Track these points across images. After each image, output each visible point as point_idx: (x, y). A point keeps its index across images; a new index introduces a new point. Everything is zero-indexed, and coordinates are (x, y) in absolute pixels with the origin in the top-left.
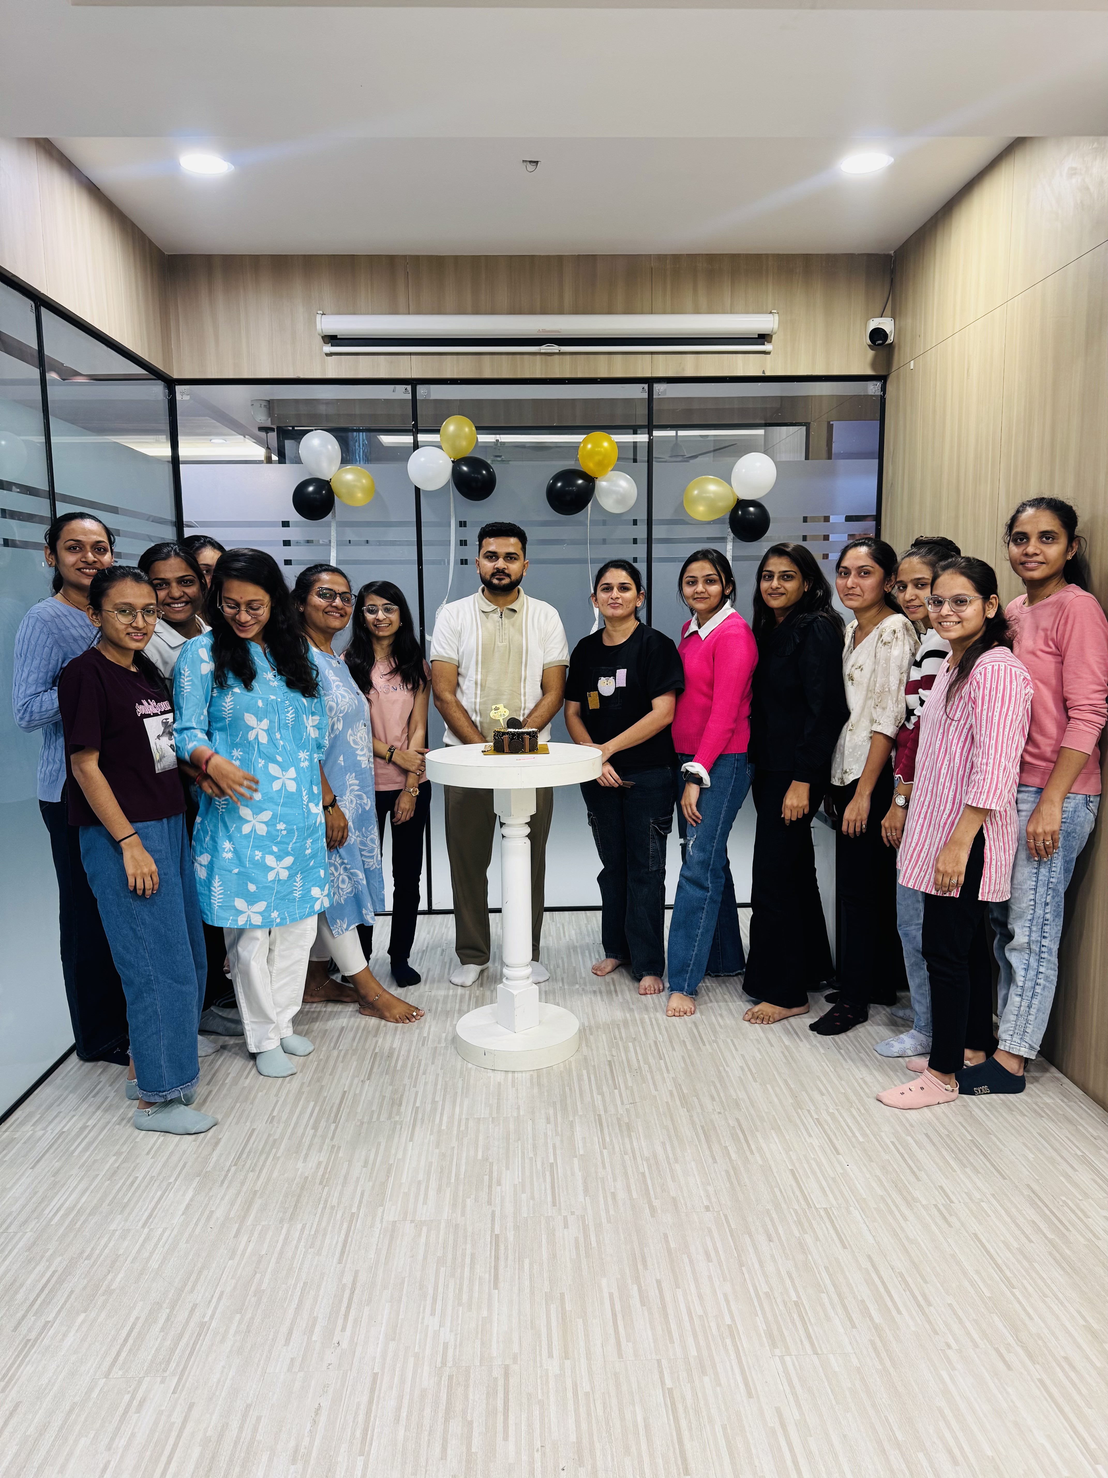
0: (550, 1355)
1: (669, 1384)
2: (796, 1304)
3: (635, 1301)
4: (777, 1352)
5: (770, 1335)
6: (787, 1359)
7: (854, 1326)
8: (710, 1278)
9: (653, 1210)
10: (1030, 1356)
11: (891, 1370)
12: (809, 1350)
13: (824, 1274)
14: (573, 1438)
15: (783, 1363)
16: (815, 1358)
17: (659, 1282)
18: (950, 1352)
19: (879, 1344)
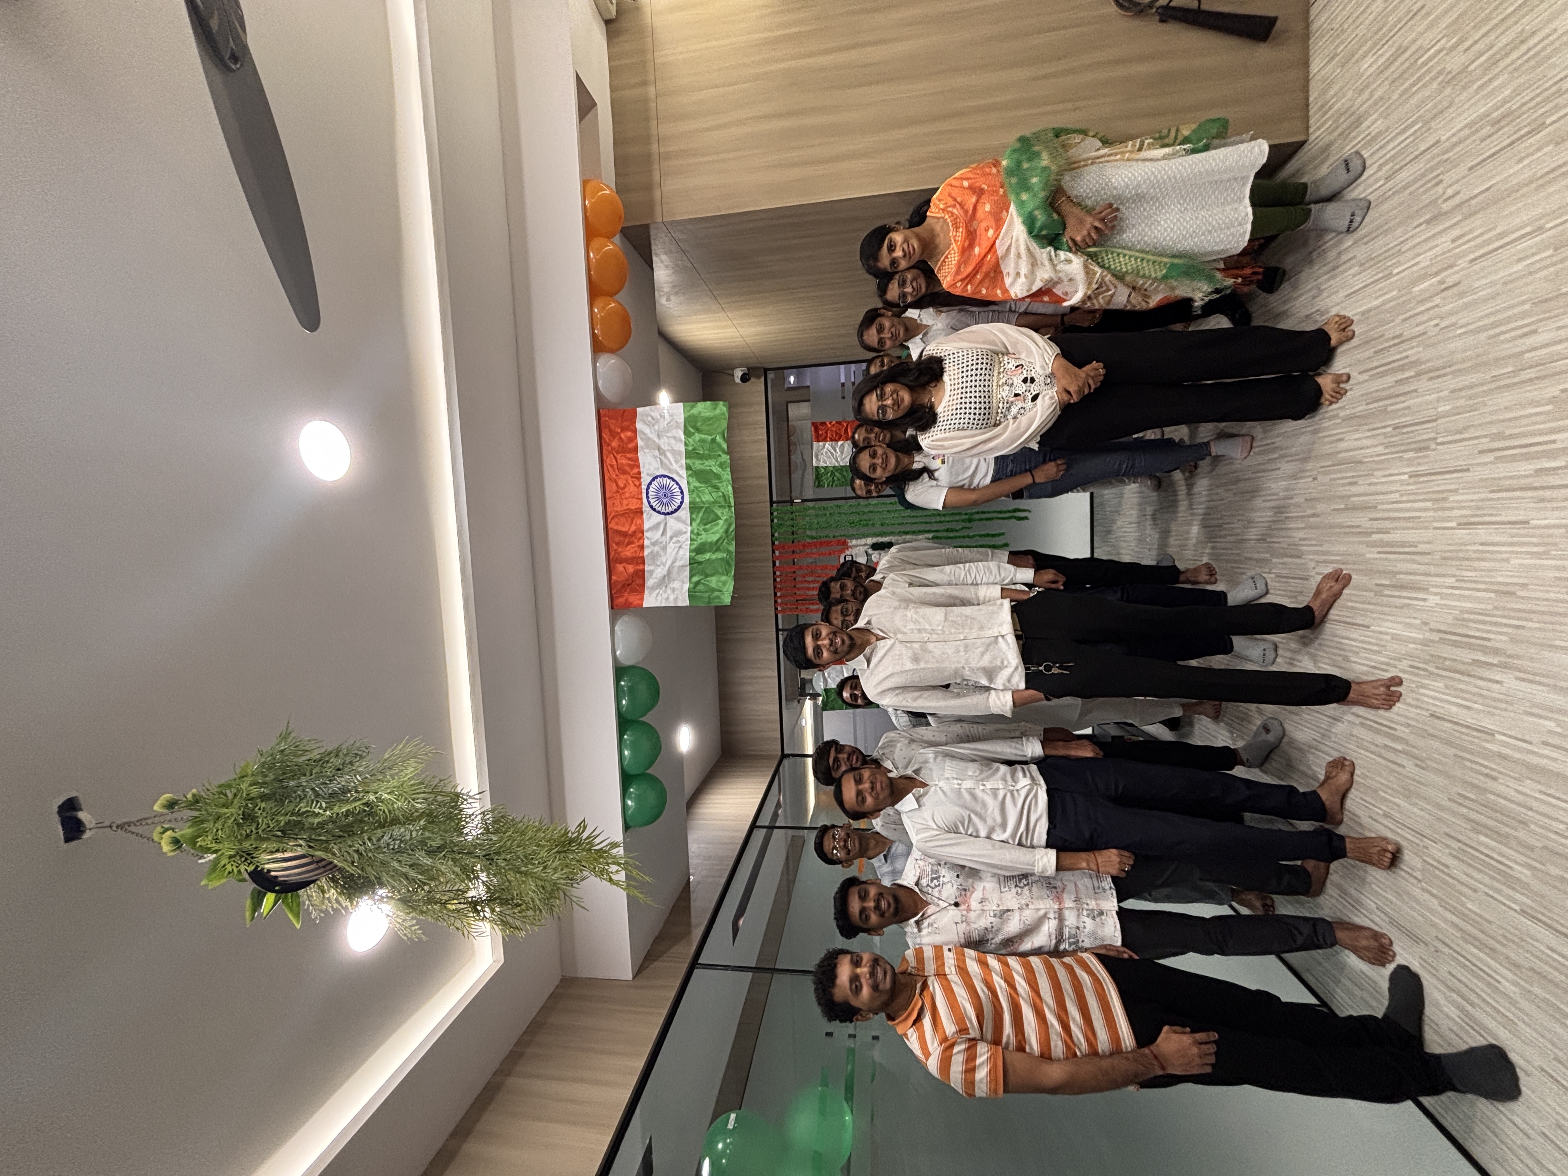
0: (1425, 600)
1: (1453, 524)
2: (1395, 429)
3: (1385, 537)
4: (1433, 446)
5: (1420, 450)
6: (1439, 441)
7: (1416, 391)
8: (1370, 484)
9: (1314, 515)
10: (1451, 266)
11: (1453, 368)
12: (1434, 424)
13: (1371, 406)
14: (1492, 595)
15: (1443, 443)
16: (1439, 421)
17: (1371, 519)
18: (1443, 325)
19: (1432, 374)
